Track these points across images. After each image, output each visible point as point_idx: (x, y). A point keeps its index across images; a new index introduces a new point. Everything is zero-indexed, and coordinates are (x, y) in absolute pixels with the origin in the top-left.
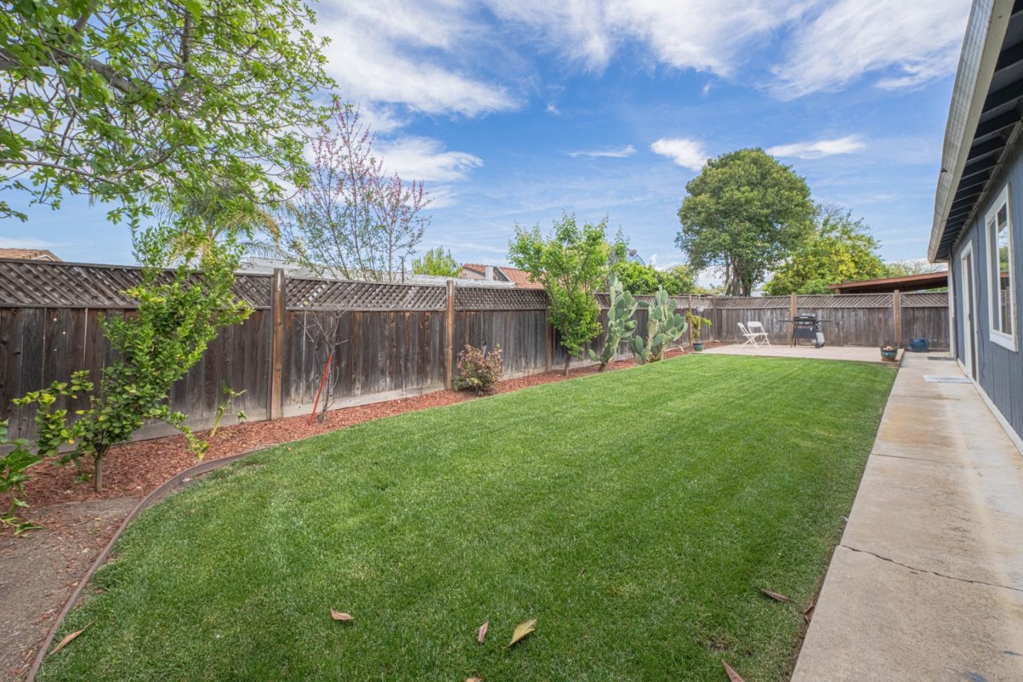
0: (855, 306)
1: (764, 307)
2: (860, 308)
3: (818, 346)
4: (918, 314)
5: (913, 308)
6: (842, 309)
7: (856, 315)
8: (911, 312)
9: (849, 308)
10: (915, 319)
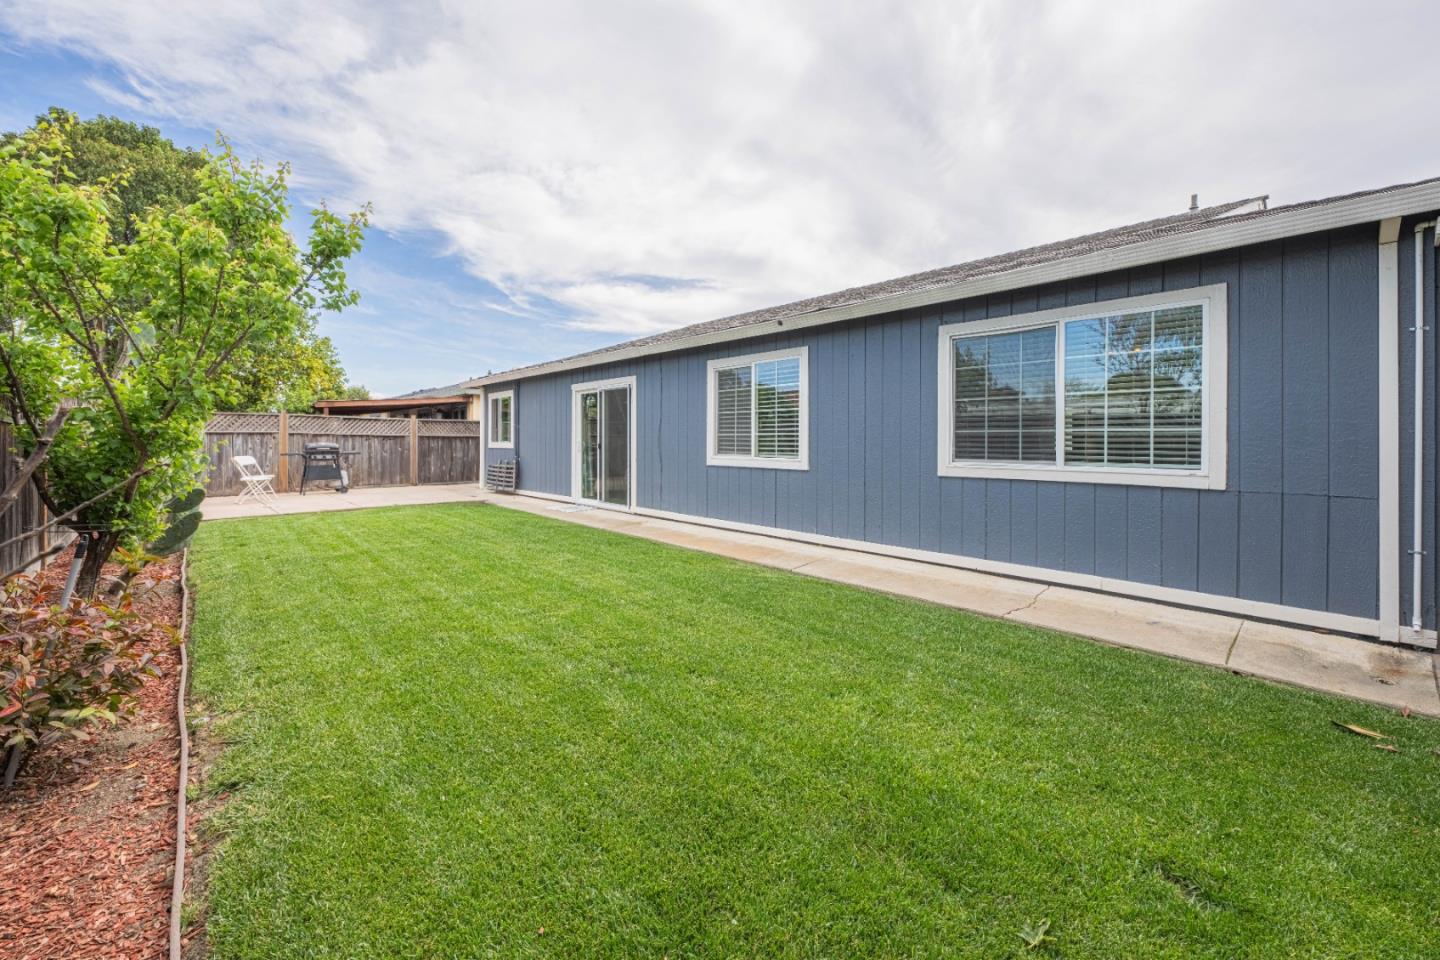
0: (369, 433)
1: (230, 430)
2: (373, 436)
3: (343, 490)
4: (433, 444)
5: (428, 438)
6: (352, 436)
7: (370, 446)
8: (427, 442)
9: (361, 436)
10: (430, 450)
